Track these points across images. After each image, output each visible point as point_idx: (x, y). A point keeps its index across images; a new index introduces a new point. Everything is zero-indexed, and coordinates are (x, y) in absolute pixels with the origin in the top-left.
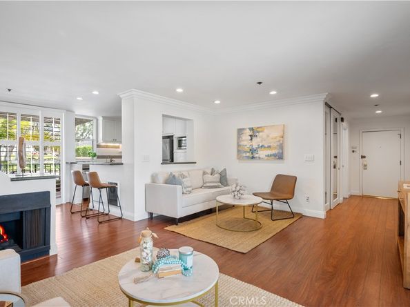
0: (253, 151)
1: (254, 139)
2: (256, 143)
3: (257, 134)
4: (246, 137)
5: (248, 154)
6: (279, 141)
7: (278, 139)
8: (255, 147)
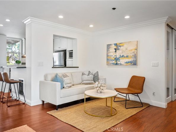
0: (116, 59)
1: (117, 51)
3: (119, 48)
4: (112, 50)
5: (113, 62)
6: (134, 52)
8: (118, 56)
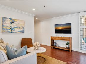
0: (12, 29)
1: (12, 24)
2: (13, 26)
3: (14, 22)
4: (8, 22)
5: (9, 31)
6: (23, 26)
7: (23, 25)
8: (13, 27)
